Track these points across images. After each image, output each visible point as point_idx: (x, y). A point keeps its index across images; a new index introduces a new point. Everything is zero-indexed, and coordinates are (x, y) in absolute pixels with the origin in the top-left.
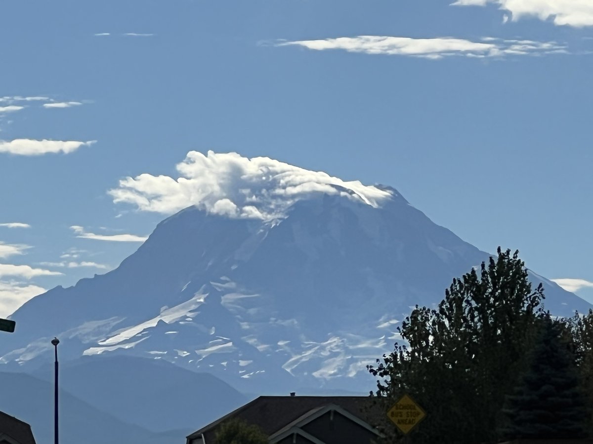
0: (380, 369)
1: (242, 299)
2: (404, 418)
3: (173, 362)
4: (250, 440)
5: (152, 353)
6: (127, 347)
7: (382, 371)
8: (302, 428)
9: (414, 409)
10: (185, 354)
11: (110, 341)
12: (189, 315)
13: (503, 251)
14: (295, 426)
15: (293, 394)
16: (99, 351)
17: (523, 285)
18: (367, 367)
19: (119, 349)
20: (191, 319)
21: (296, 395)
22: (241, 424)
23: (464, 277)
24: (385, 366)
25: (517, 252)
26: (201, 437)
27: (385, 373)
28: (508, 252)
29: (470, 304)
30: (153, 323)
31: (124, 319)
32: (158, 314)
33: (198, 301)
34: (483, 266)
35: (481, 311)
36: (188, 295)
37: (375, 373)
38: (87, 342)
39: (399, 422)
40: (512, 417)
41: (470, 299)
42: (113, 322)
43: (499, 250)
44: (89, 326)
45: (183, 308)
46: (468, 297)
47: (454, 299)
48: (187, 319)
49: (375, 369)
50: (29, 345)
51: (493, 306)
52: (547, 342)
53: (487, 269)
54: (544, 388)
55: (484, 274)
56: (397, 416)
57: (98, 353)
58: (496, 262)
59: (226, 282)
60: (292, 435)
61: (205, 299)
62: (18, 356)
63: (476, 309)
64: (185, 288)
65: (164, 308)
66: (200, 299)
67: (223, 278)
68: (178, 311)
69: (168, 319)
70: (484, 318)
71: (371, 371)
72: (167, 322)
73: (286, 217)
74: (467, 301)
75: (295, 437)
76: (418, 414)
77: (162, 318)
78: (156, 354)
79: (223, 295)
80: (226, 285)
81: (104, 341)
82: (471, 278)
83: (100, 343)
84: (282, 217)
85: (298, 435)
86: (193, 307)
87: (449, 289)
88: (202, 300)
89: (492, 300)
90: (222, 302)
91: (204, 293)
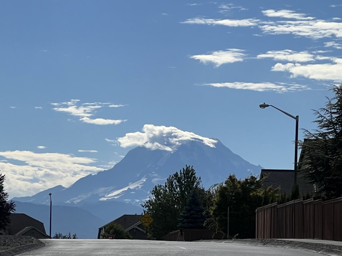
0: (145, 205)
1: (159, 180)
2: (146, 221)
3: (133, 204)
4: (118, 229)
5: (125, 200)
6: (116, 198)
7: (146, 206)
8: (138, 226)
9: (150, 218)
10: (138, 201)
11: (109, 195)
12: (139, 186)
13: (188, 166)
14: (135, 225)
15: (136, 214)
16: (105, 199)
17: (195, 177)
18: (141, 204)
19: (113, 198)
20: (140, 188)
21: (137, 214)
22: (114, 224)
23: (174, 175)
24: (147, 204)
25: (192, 167)
26: (103, 229)
27: (147, 207)
28: (189, 166)
29: (176, 184)
30: (126, 189)
31: (115, 187)
32: (128, 185)
33: (143, 181)
34: (181, 171)
35: (180, 186)
36: (139, 179)
37: (143, 207)
38: (101, 196)
39: (144, 222)
40: (181, 221)
41: (176, 182)
42: (111, 188)
43: (186, 166)
44: (102, 189)
45: (138, 183)
46: (175, 181)
47: (170, 182)
48: (139, 188)
49: (143, 205)
50: (79, 196)
51: (184, 184)
52: (193, 197)
53: (182, 172)
54: (192, 212)
55: (181, 173)
56: (144, 220)
57: (105, 200)
58: (185, 169)
59: (154, 174)
60: (134, 228)
61: (146, 180)
62: (75, 200)
63: (178, 185)
64: (138, 176)
65: (131, 183)
66: (144, 180)
67: (153, 172)
68: (135, 184)
69: (132, 187)
70: (181, 188)
71: (142, 206)
72: (131, 188)
73: (177, 150)
74: (175, 183)
75: (135, 229)
76: (151, 220)
77: (129, 187)
78: (127, 200)
79: (153, 179)
80: (154, 175)
81: (107, 195)
82: (176, 175)
83: (106, 196)
84: (176, 149)
85: (136, 228)
86: (141, 183)
87: (168, 179)
88: (145, 181)
89: (183, 182)
90: (152, 182)
91: (145, 178)
